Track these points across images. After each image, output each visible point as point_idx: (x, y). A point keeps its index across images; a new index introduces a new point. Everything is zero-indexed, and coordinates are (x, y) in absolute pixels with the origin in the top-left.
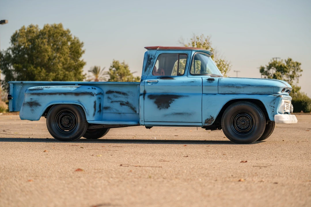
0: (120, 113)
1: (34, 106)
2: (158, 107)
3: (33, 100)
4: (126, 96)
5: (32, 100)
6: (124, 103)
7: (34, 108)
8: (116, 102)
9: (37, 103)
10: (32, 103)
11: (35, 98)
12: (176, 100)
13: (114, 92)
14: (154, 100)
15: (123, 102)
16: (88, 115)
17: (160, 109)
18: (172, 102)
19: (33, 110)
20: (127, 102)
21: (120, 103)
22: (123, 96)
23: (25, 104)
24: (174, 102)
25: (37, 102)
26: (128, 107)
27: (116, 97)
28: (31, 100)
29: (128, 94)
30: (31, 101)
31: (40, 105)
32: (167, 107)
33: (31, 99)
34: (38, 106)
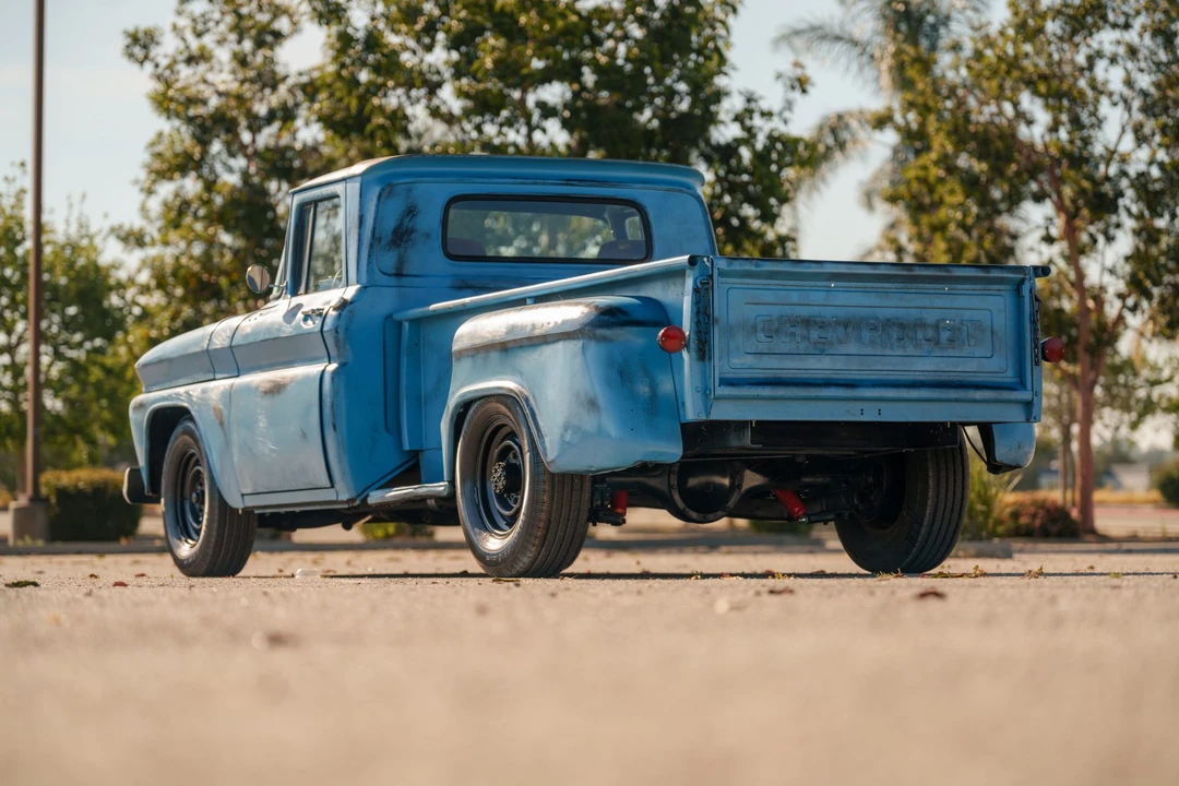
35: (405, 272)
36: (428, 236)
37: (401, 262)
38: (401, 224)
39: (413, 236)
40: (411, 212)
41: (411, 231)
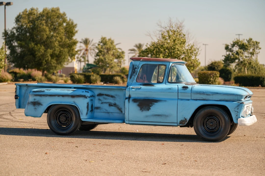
0: (108, 113)
1: (36, 105)
2: (141, 109)
3: (36, 101)
4: (114, 99)
5: (35, 100)
6: (112, 104)
7: (37, 107)
8: (105, 103)
10: (35, 102)
11: (38, 98)
12: (155, 103)
13: (104, 95)
14: (138, 103)
15: (111, 103)
16: (82, 114)
17: (142, 111)
18: (152, 106)
19: (35, 109)
20: (114, 103)
21: (108, 104)
22: (112, 98)
23: (30, 103)
24: (154, 106)
25: (39, 102)
26: (115, 107)
27: (106, 99)
28: (34, 100)
29: (116, 97)
30: (34, 101)
31: (42, 105)
32: (148, 109)
33: (35, 99)
34: (40, 106)
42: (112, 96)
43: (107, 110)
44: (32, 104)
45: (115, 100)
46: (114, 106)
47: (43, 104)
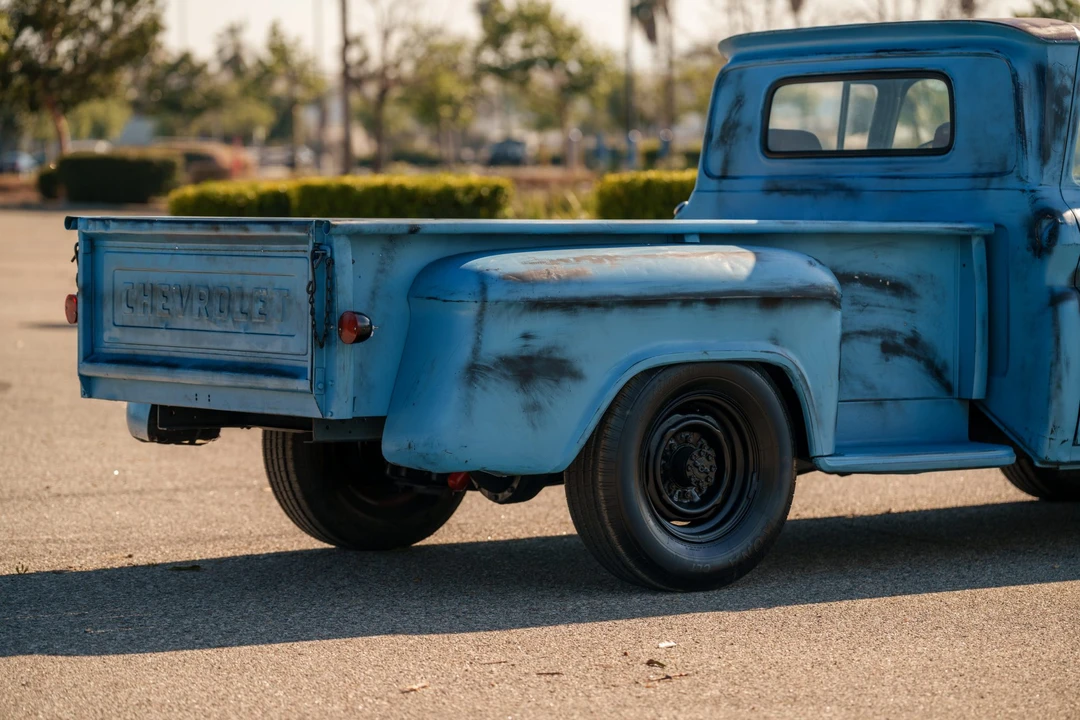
0: (879, 402)
1: (540, 382)
3: (537, 345)
4: (907, 303)
5: (530, 342)
6: (900, 341)
7: (542, 391)
8: (862, 337)
9: (564, 361)
10: (528, 359)
11: (549, 329)
13: (855, 281)
15: (893, 334)
19: (534, 408)
20: (911, 335)
21: (879, 340)
22: (895, 301)
23: (488, 369)
25: (557, 355)
26: (914, 362)
27: (864, 306)
28: (523, 342)
29: (919, 288)
30: (525, 353)
31: (576, 375)
33: (526, 336)
34: (567, 383)
35: (729, 174)
36: (750, 129)
37: (726, 163)
38: (729, 117)
39: (739, 130)
40: (739, 102)
41: (737, 125)
42: (898, 288)
43: (872, 387)
44: (505, 376)
45: (912, 311)
46: (909, 355)
47: (586, 368)
